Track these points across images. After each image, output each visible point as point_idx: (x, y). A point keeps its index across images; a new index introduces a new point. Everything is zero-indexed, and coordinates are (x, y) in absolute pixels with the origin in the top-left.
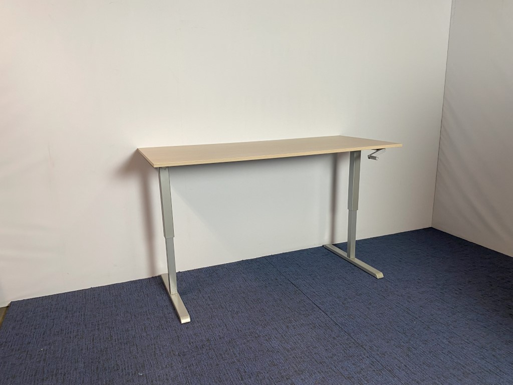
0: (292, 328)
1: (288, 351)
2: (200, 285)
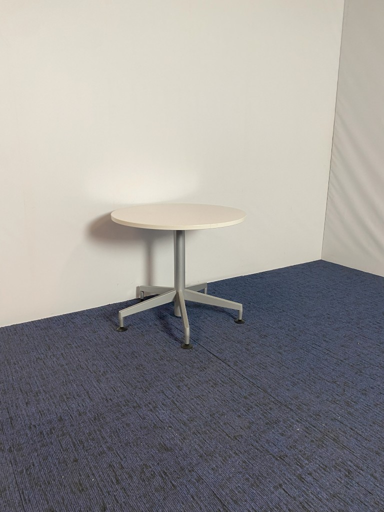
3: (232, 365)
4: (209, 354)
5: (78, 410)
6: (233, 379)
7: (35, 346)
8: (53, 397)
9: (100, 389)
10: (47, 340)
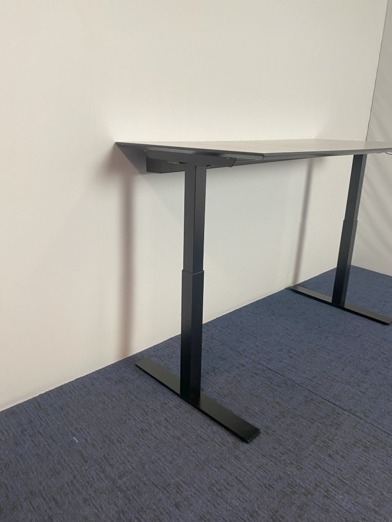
0: (339, 457)
1: (376, 512)
2: (136, 398)
3: (362, 416)
4: (329, 403)
5: (244, 508)
6: (378, 438)
7: (125, 410)
8: (201, 491)
9: (247, 470)
10: (135, 399)
